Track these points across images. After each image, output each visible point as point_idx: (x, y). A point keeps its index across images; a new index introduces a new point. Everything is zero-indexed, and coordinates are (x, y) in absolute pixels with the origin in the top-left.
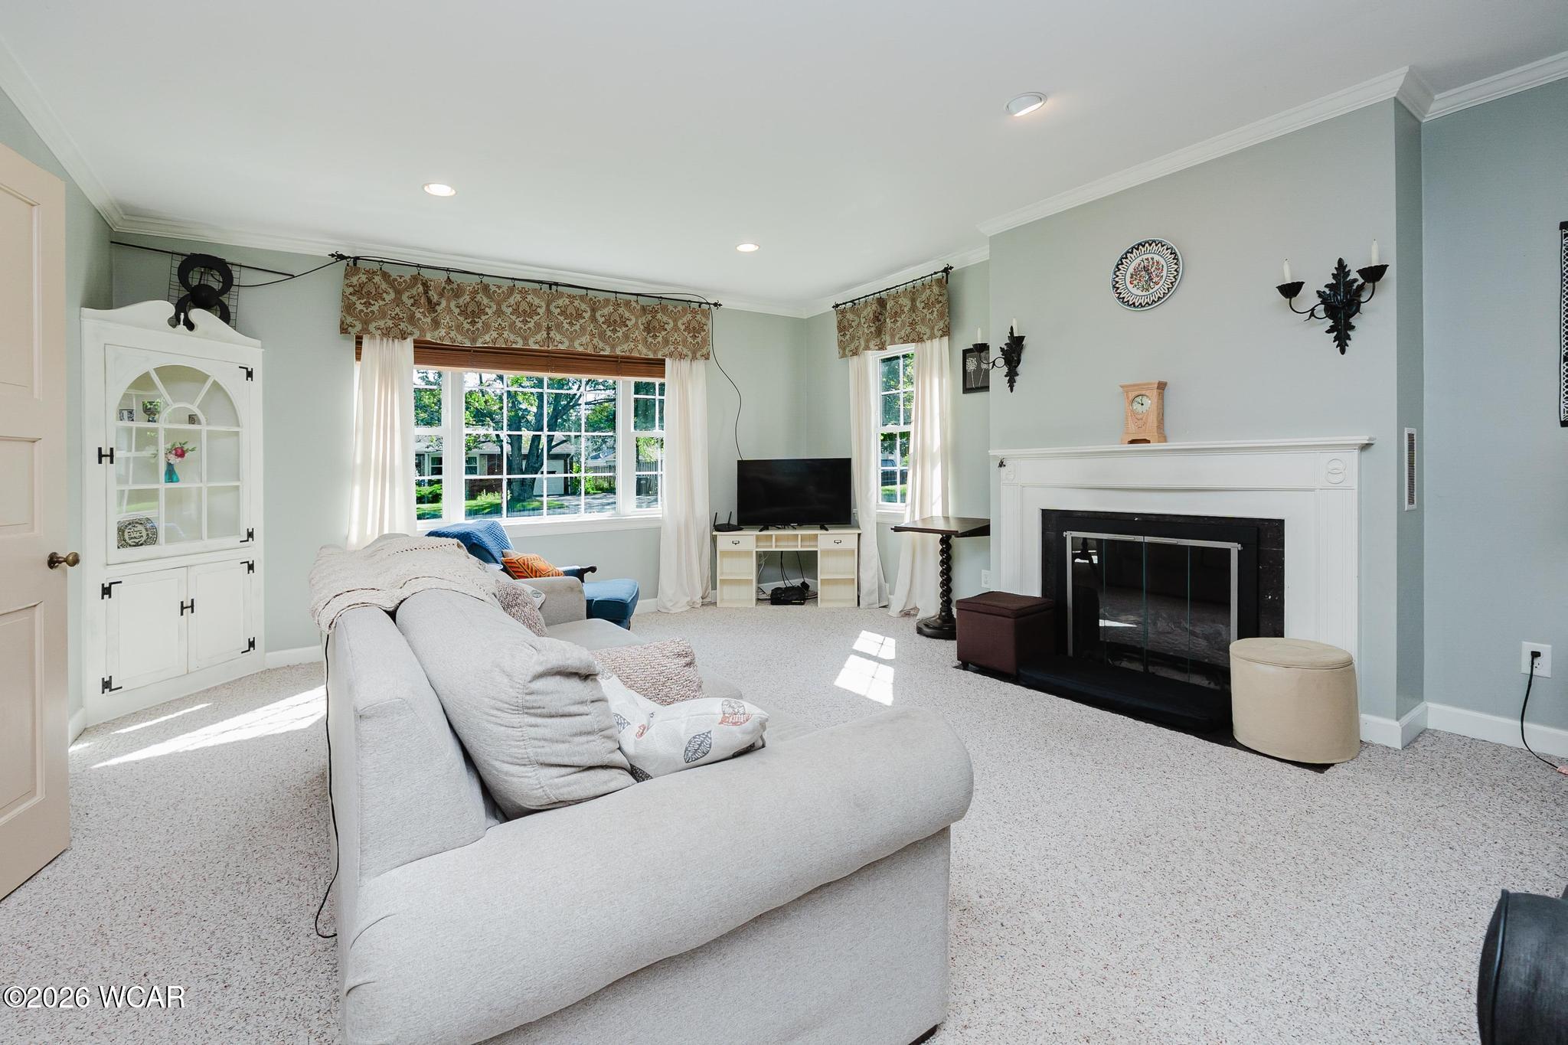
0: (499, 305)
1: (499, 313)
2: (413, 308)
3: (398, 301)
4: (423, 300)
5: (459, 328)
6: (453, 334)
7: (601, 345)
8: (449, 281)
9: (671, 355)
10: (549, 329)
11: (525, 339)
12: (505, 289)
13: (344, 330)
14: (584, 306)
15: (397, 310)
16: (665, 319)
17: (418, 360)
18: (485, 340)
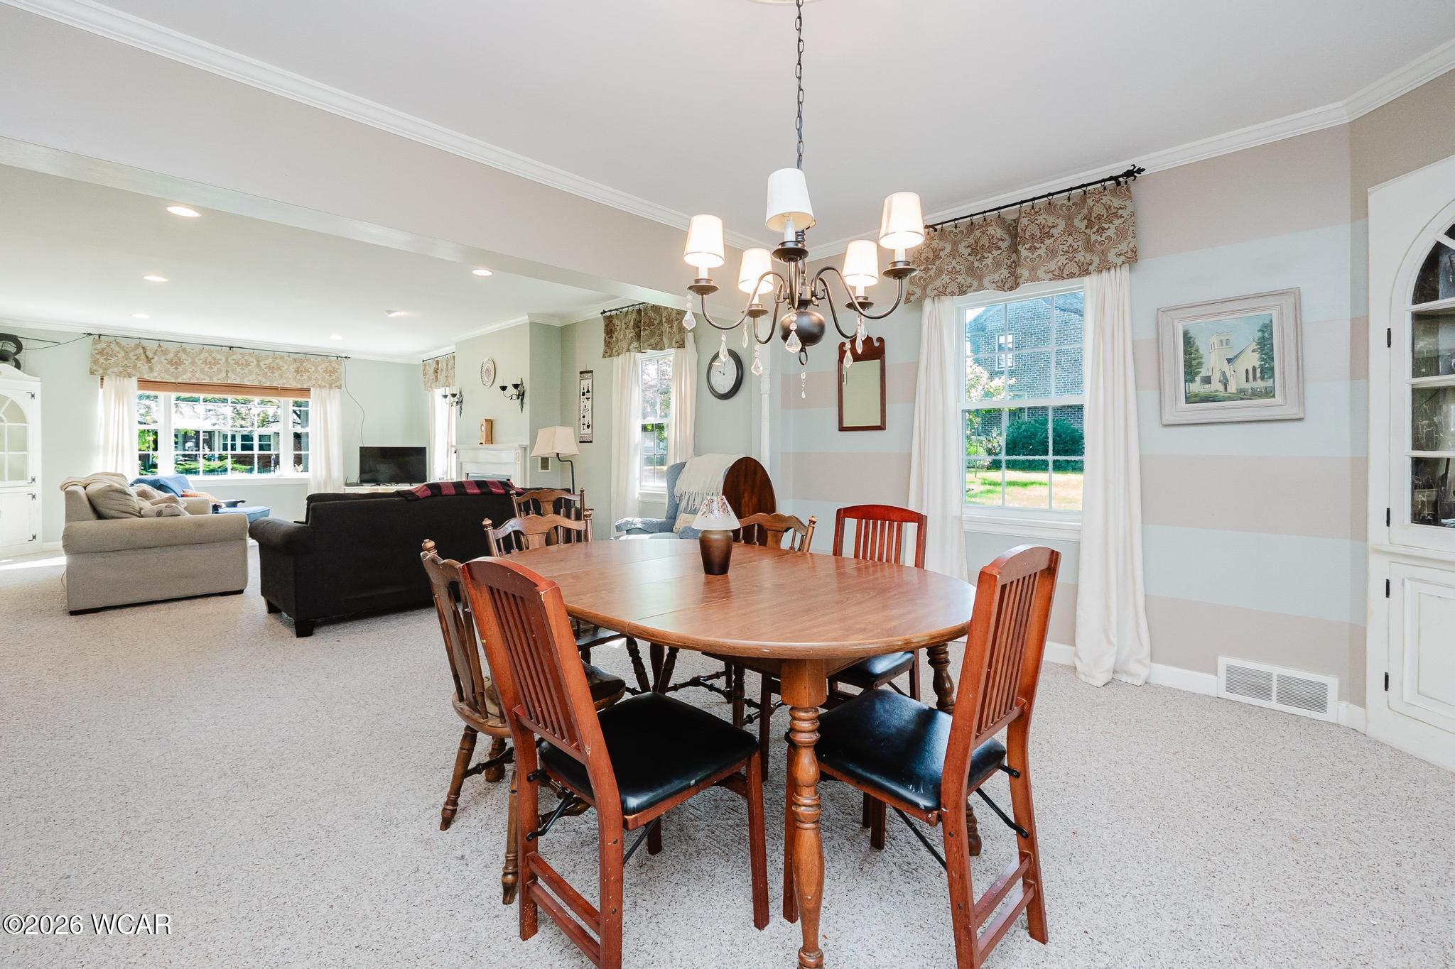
0: (193, 358)
1: (193, 363)
2: (136, 361)
3: (127, 357)
4: (143, 357)
5: (167, 371)
6: (163, 375)
7: (264, 380)
8: (160, 346)
9: (313, 386)
10: (227, 371)
11: (211, 378)
12: (197, 350)
13: (92, 373)
14: (251, 359)
15: (126, 362)
16: (309, 366)
17: (140, 388)
18: (184, 378)
